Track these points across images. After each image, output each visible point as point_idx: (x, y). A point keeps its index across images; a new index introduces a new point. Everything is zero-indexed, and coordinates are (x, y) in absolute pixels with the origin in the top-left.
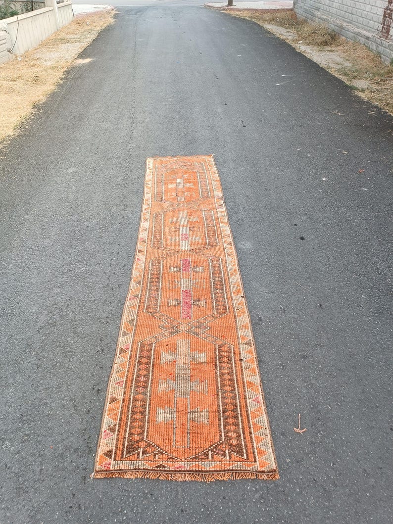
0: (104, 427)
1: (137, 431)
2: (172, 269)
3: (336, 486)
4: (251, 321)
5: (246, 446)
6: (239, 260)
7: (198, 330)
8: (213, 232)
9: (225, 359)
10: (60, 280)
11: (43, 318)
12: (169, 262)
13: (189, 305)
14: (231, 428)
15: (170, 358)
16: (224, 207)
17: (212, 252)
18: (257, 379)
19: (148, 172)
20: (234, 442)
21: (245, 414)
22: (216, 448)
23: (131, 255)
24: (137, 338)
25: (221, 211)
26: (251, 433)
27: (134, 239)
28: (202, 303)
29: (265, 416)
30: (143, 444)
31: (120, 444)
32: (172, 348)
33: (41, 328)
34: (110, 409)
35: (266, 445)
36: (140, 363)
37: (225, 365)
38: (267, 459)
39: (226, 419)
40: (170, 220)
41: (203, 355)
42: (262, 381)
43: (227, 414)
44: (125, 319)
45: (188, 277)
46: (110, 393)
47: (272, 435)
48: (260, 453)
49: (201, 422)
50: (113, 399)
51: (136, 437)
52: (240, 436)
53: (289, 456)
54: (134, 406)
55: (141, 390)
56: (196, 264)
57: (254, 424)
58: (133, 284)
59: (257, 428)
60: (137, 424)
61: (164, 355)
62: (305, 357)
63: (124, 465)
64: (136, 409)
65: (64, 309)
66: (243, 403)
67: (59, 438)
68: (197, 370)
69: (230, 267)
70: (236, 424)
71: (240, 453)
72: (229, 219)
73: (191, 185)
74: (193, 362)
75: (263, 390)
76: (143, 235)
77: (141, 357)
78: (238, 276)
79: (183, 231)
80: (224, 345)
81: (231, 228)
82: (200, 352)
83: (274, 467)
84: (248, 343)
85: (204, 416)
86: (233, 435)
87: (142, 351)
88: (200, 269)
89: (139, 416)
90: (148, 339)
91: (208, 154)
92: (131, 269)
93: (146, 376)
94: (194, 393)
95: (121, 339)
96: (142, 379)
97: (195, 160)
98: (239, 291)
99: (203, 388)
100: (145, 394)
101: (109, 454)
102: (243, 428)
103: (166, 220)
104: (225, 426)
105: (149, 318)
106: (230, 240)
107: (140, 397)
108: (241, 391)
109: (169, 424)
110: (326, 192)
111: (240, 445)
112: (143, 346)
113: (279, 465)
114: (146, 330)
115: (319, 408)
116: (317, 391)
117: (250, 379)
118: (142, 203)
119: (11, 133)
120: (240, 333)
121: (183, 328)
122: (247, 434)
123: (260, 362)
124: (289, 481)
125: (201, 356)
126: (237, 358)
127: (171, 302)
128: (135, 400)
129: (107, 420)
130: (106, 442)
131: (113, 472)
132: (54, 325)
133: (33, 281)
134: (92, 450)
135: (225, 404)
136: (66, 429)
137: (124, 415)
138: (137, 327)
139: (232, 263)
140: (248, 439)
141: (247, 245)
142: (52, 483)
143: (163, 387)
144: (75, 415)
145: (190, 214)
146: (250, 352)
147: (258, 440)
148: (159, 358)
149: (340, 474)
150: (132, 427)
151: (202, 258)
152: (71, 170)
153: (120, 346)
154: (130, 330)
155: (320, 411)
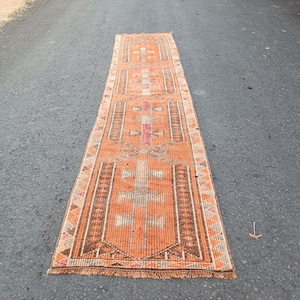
0: (64, 230)
1: (95, 233)
2: (134, 109)
3: (295, 286)
4: (206, 147)
5: (202, 248)
6: (194, 103)
7: (156, 154)
8: (171, 83)
9: (181, 176)
10: (34, 116)
11: (16, 144)
12: (131, 103)
13: (149, 135)
14: (188, 232)
15: (129, 174)
16: (181, 66)
17: (170, 97)
18: (212, 192)
19: (116, 43)
20: (190, 245)
21: (200, 221)
22: (172, 250)
23: (98, 99)
24: (99, 159)
25: (179, 69)
26: (206, 237)
27: (102, 87)
28: (161, 134)
29: (220, 223)
30: (100, 245)
31: (78, 244)
32: (132, 166)
33: (14, 151)
34: (71, 215)
35: (222, 248)
36: (101, 178)
37: (181, 181)
38: (223, 260)
39: (182, 225)
40: (134, 75)
41: (160, 173)
42: (217, 194)
43: (184, 220)
44: (89, 144)
45: (148, 114)
46: (72, 201)
47: (227, 239)
48: (216, 255)
49: (158, 228)
50: (74, 207)
51: (94, 239)
52: (196, 239)
53: (246, 258)
54: (93, 212)
55: (101, 200)
56: (155, 105)
57: (210, 230)
58: (98, 118)
59: (212, 233)
60: (95, 227)
61: (124, 172)
62: (257, 176)
63: (81, 262)
64: (95, 216)
65: (36, 136)
66: (199, 212)
67: (19, 238)
68: (154, 185)
69: (186, 108)
70: (193, 230)
71: (196, 254)
72: (185, 74)
73: (153, 52)
74: (150, 178)
75: (219, 201)
76: (109, 84)
77: (102, 173)
78: (193, 114)
79: (144, 82)
80: (180, 165)
81: (187, 81)
82: (158, 170)
83: (231, 267)
84: (203, 164)
85: (160, 222)
86: (189, 238)
87: (104, 169)
88: (159, 109)
89: (97, 221)
90: (110, 160)
91: (168, 32)
92: (98, 109)
93: (107, 189)
94: (151, 203)
95: (85, 159)
96: (103, 190)
97: (156, 36)
98: (194, 125)
99: (161, 199)
100: (104, 203)
101: (66, 252)
102: (199, 232)
103: (130, 75)
104: (181, 230)
105: (112, 144)
106: (187, 88)
107: (100, 205)
108: (197, 202)
109: (127, 228)
110: (269, 57)
111: (196, 248)
112: (105, 164)
113: (235, 266)
114: (109, 153)
115: (274, 217)
116: (271, 203)
117: (205, 192)
118: (110, 63)
119: (7, 19)
120: (195, 156)
121: (143, 151)
122: (203, 238)
123: (214, 179)
124: (246, 281)
125: (160, 174)
126: (193, 175)
127: (132, 133)
128: (95, 208)
129: (67, 224)
130: (64, 242)
131: (70, 268)
132: (25, 148)
133: (11, 117)
134: (50, 249)
135: (180, 213)
136: (27, 231)
137: (84, 220)
138: (101, 150)
139: (188, 104)
140: (204, 242)
141: (202, 93)
142: (8, 278)
143: (121, 197)
144: (37, 220)
145: (151, 70)
146: (205, 171)
147: (213, 243)
148: (119, 174)
149: (299, 276)
150: (90, 230)
151: (162, 101)
152: (53, 42)
153: (83, 165)
154: (94, 153)
155: (274, 220)
